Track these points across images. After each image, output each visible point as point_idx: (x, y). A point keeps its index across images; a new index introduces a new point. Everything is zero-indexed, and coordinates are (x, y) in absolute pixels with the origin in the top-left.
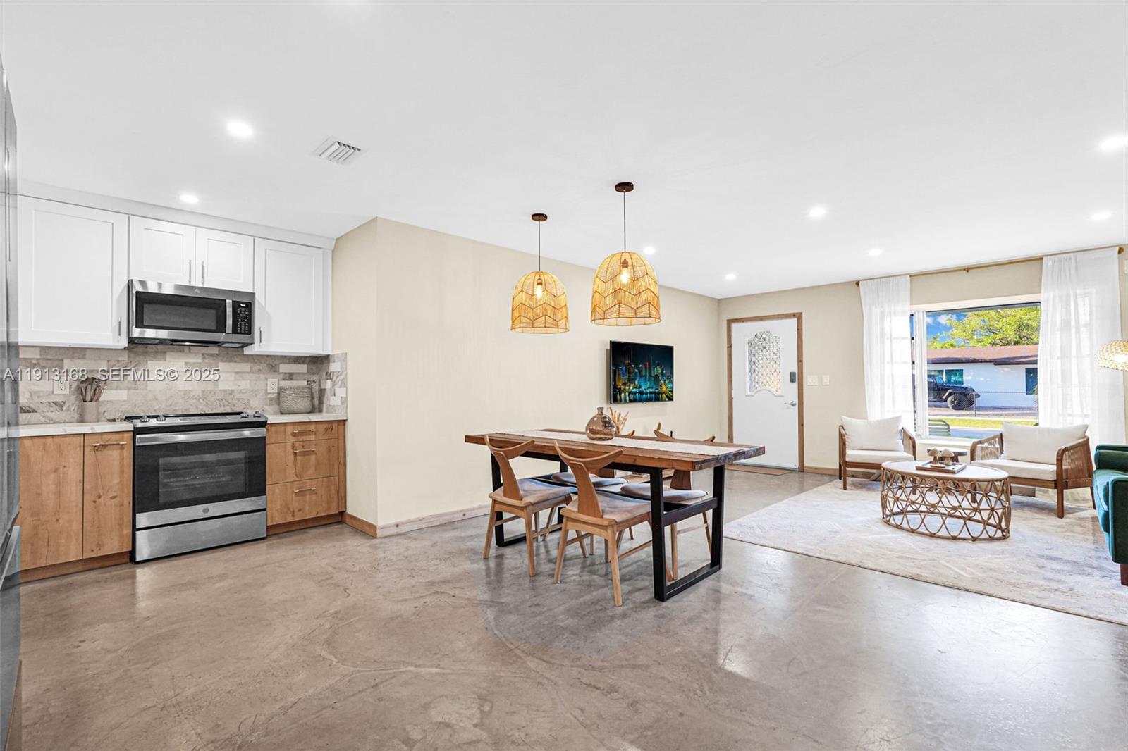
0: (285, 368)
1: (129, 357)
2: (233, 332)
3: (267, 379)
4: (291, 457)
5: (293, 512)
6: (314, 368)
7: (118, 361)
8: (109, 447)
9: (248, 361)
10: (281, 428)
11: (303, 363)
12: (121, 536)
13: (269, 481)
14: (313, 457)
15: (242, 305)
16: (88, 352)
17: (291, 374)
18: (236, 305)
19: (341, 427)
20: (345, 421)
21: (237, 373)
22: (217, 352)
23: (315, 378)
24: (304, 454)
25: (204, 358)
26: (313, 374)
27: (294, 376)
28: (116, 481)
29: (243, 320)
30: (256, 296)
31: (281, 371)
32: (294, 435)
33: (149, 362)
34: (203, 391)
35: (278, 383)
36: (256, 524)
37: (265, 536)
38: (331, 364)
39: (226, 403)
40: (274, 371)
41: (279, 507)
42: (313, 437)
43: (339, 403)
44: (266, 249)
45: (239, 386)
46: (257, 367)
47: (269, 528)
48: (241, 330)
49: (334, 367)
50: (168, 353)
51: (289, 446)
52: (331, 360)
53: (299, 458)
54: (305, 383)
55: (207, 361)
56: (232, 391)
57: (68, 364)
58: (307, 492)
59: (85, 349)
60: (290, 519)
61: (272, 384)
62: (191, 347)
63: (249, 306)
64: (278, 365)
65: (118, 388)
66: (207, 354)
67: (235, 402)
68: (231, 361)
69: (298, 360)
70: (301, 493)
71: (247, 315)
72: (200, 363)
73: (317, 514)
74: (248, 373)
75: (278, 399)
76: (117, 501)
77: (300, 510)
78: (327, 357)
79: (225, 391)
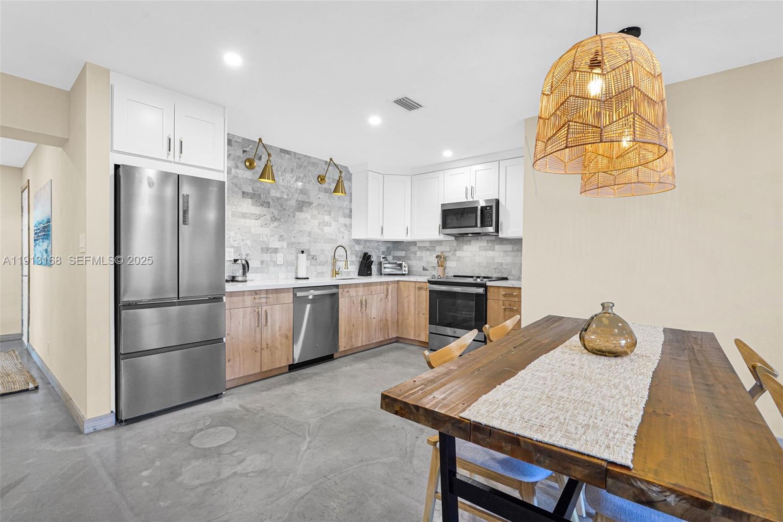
2: (482, 226)
4: (502, 311)
7: (453, 246)
8: (422, 289)
10: (496, 290)
12: (426, 334)
15: (488, 208)
16: (443, 243)
18: (484, 209)
21: (504, 251)
22: (494, 239)
25: (488, 243)
28: (424, 306)
29: (488, 218)
30: (501, 200)
32: (504, 295)
33: (465, 246)
34: (487, 263)
39: (499, 271)
42: (517, 299)
44: (506, 167)
45: (506, 260)
48: (487, 224)
50: (472, 241)
51: (501, 303)
53: (507, 313)
55: (489, 244)
56: (502, 264)
57: (437, 248)
63: (491, 208)
65: (453, 260)
67: (503, 271)
71: (490, 214)
76: (424, 316)
79: (498, 263)
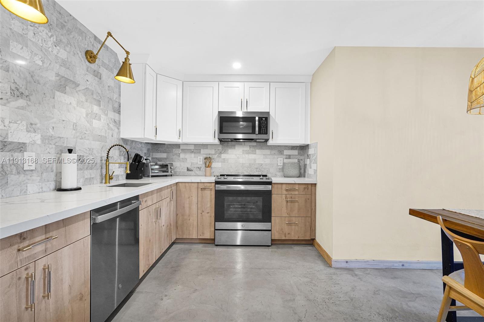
0: (287, 152)
1: (222, 148)
2: (259, 134)
3: (278, 158)
4: (285, 203)
5: (285, 234)
6: (302, 152)
7: (218, 150)
8: (207, 189)
9: (269, 149)
10: (280, 186)
11: (296, 149)
12: (211, 231)
13: (273, 214)
14: (297, 204)
15: (263, 119)
16: (209, 146)
17: (290, 156)
18: (260, 119)
19: (313, 188)
20: (316, 184)
21: (264, 155)
22: (256, 145)
23: (302, 158)
24: (292, 202)
26: (301, 155)
27: (291, 157)
28: (209, 205)
29: (264, 127)
30: (270, 113)
31: (284, 154)
32: (287, 190)
33: (229, 150)
34: (250, 164)
35: (283, 160)
36: (265, 237)
37: (270, 245)
38: (309, 150)
39: (259, 170)
40: (281, 154)
41: (278, 230)
42: (297, 193)
43: (313, 173)
44: (276, 88)
45: (265, 161)
46: (273, 152)
47: (272, 240)
48: (263, 132)
49: (311, 151)
50: (236, 146)
51: (284, 196)
52: (310, 147)
53: (289, 204)
54: (296, 161)
55: (251, 149)
56: (262, 164)
57: (202, 151)
58: (293, 224)
59: (207, 145)
60: (284, 238)
61: (280, 161)
62: (245, 142)
63: (266, 119)
64: (283, 151)
65: (218, 162)
66: (252, 146)
67: (263, 170)
68: (262, 149)
69: (293, 148)
70: (290, 224)
71: (265, 124)
72: (248, 150)
73: (298, 238)
74: (269, 155)
75: (282, 169)
76: (209, 214)
77: (289, 234)
78: (308, 145)
79: (259, 164)
